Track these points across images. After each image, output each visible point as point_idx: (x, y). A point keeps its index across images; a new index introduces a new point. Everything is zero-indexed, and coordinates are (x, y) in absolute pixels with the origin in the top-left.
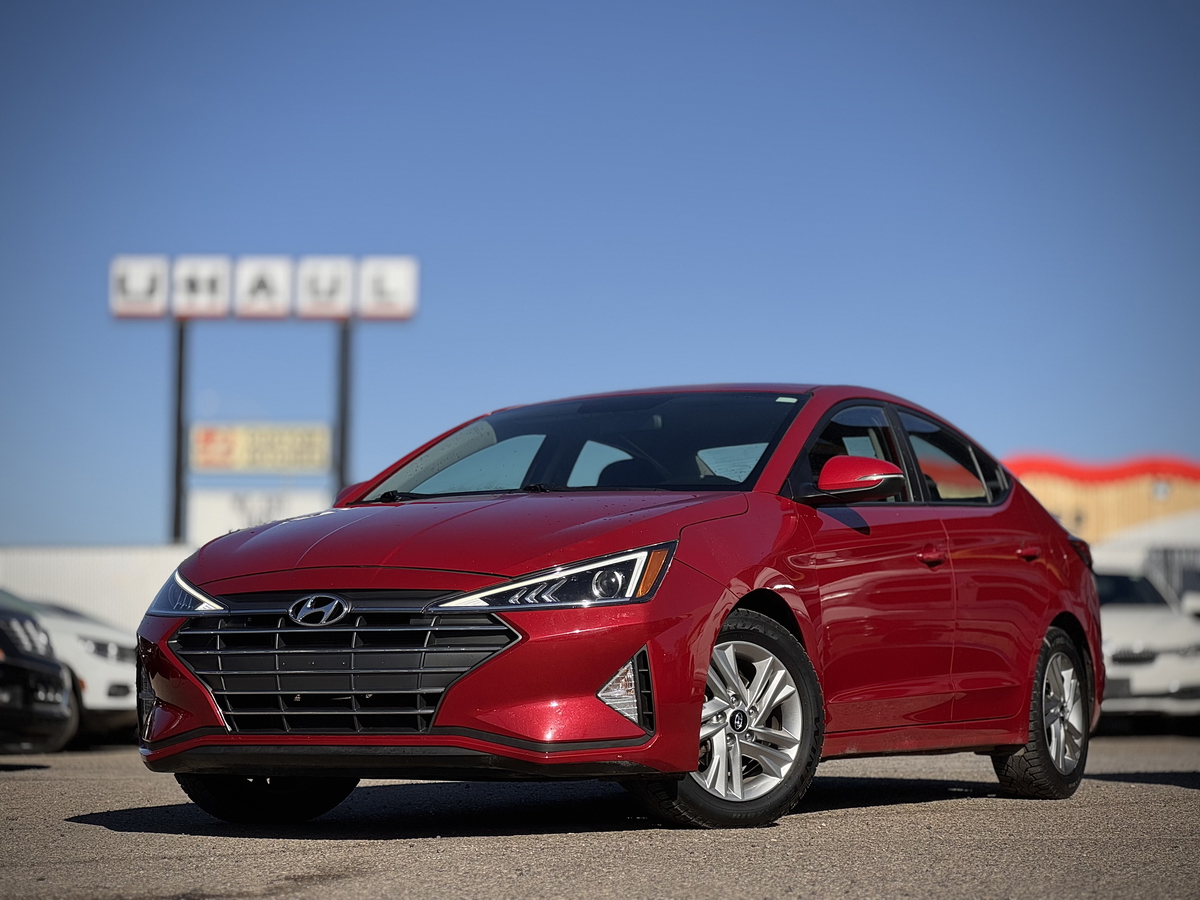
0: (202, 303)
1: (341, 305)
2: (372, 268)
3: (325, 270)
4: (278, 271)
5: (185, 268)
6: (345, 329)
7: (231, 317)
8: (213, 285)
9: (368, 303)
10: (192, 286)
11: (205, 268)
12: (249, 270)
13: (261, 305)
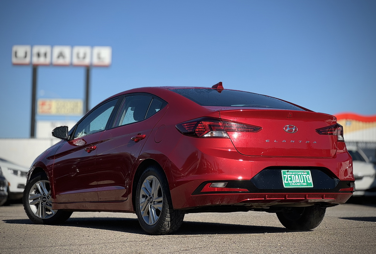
0: (42, 60)
1: (87, 62)
2: (97, 50)
3: (82, 50)
4: (66, 50)
5: (36, 49)
6: (88, 70)
7: (51, 65)
8: (45, 55)
9: (95, 61)
10: (39, 55)
11: (43, 49)
12: (57, 50)
13: (61, 61)
